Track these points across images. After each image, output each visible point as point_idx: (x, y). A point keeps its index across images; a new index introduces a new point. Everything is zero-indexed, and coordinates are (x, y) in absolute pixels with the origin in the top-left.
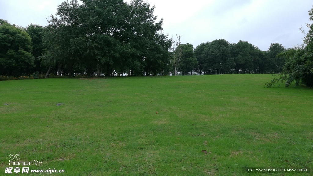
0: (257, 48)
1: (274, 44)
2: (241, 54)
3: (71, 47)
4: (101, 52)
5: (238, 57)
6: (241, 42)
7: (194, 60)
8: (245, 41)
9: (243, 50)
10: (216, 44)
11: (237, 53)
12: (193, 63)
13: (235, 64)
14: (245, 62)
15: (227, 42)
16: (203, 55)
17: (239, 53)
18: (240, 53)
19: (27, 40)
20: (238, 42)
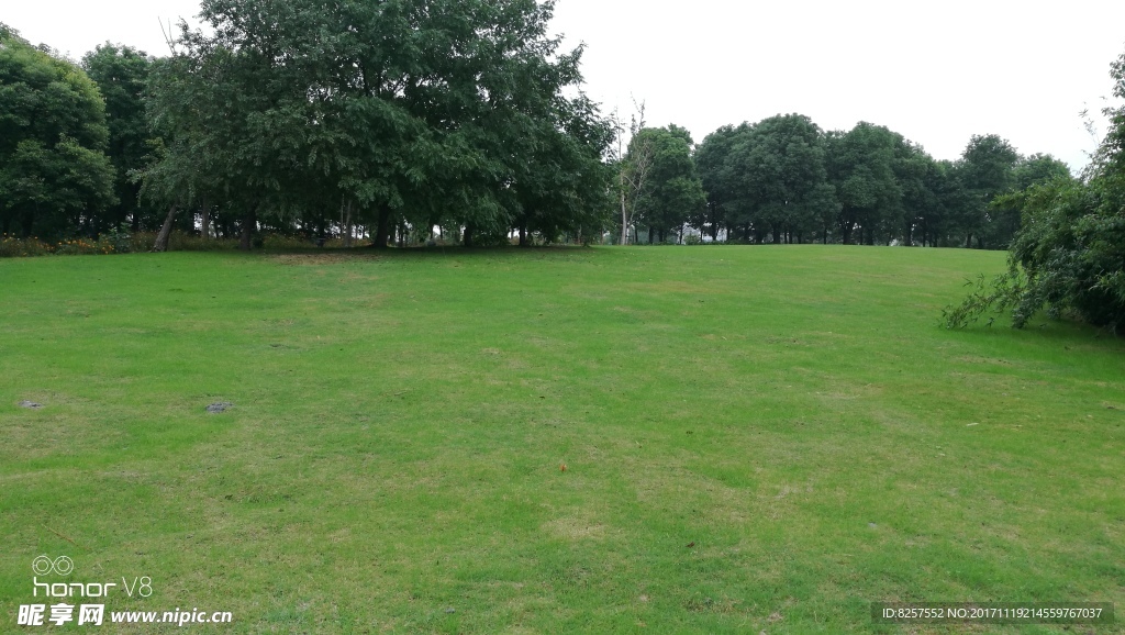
0: (920, 151)
1: (980, 139)
2: (861, 172)
3: (252, 141)
4: (358, 161)
5: (850, 182)
6: (863, 126)
7: (693, 188)
8: (877, 124)
9: (870, 155)
10: (772, 132)
11: (849, 168)
12: (688, 199)
13: (840, 206)
14: (874, 200)
15: (814, 124)
16: (725, 171)
17: (856, 166)
18: (860, 167)
19: (89, 104)
20: (855, 125)
